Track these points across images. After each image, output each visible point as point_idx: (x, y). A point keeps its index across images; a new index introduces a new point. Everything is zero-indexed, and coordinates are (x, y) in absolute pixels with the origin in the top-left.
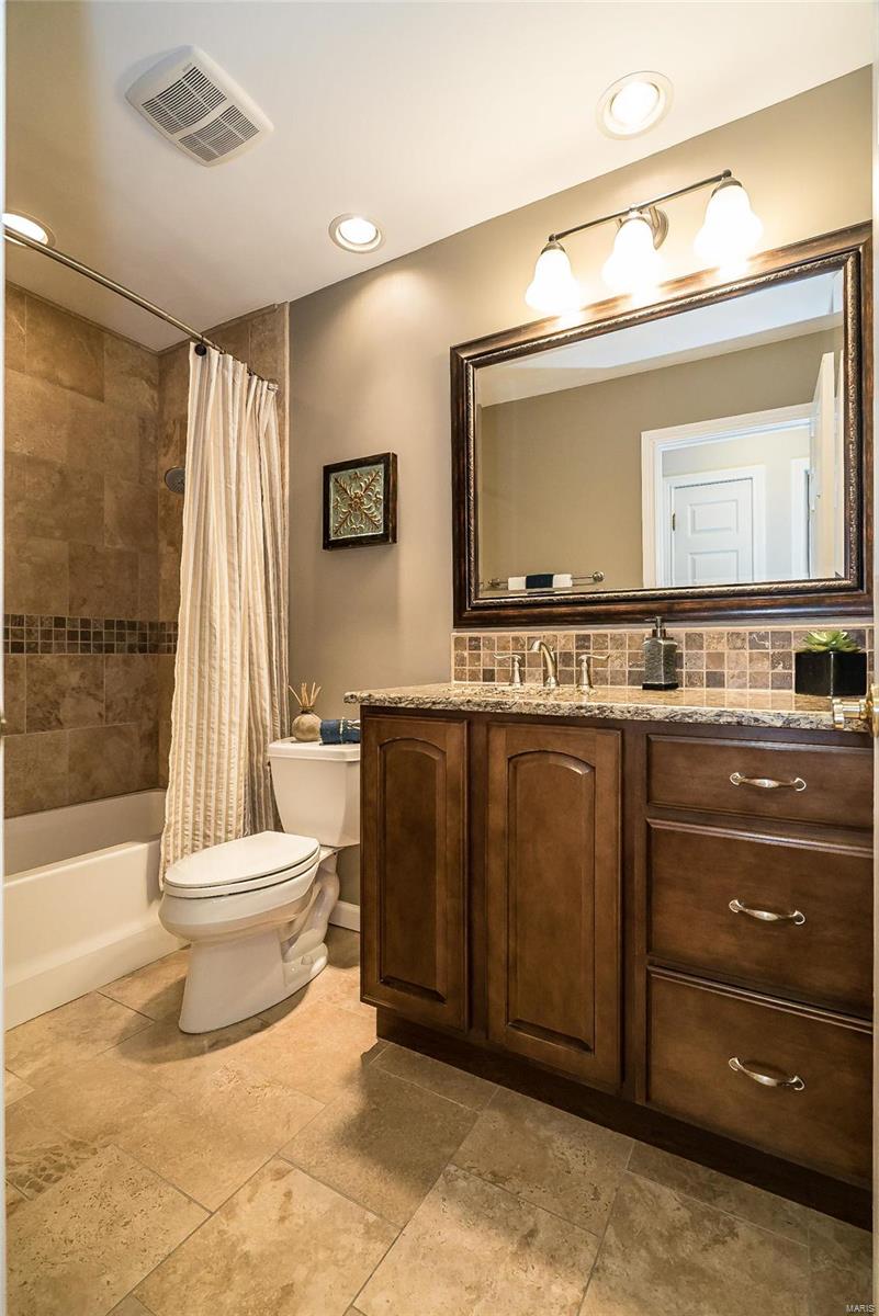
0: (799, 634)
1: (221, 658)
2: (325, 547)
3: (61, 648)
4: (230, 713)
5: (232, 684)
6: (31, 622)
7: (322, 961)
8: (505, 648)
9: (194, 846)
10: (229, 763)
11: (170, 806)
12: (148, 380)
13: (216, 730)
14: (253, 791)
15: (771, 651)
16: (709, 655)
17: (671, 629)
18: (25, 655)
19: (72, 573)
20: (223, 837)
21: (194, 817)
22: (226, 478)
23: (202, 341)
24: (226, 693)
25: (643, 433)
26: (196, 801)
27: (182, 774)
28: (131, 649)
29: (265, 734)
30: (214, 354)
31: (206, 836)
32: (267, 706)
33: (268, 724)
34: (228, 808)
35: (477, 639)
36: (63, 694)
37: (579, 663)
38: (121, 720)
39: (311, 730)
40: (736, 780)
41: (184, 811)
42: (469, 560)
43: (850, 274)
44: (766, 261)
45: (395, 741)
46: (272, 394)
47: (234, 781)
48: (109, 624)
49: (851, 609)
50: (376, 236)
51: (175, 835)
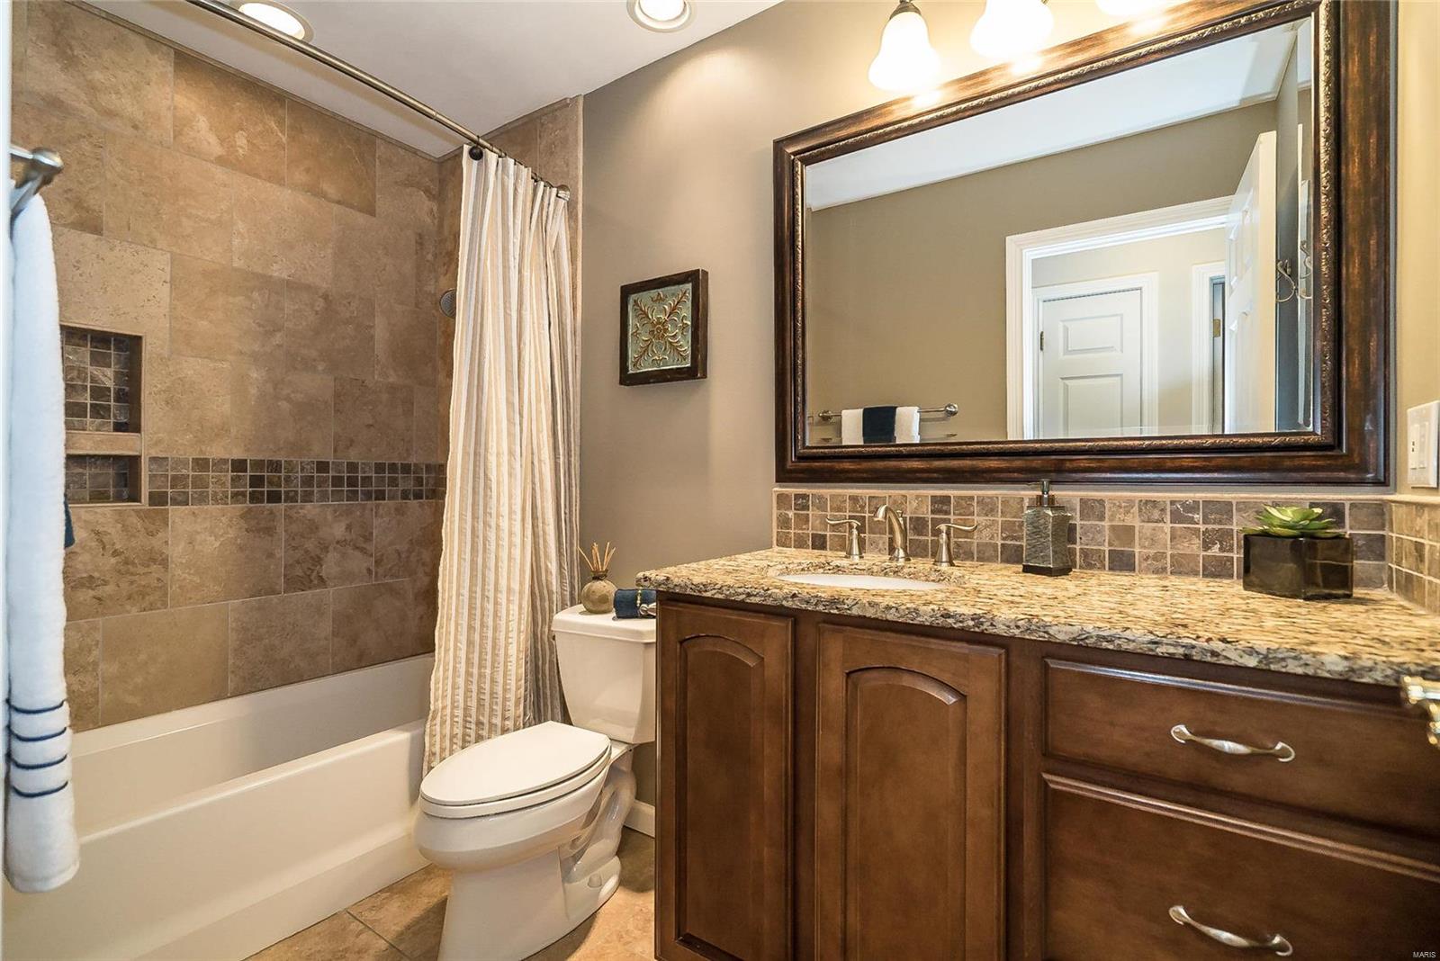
0: (1244, 506)
1: (498, 515)
2: (622, 382)
3: (324, 497)
4: (509, 579)
5: (511, 545)
6: (290, 466)
7: (612, 882)
8: (839, 509)
9: (464, 735)
10: (507, 638)
11: (437, 689)
12: (427, 191)
13: (492, 600)
14: (537, 666)
15: (1202, 527)
16: (1113, 528)
17: (1061, 493)
18: (282, 506)
19: (337, 411)
20: (499, 724)
21: (465, 701)
22: (505, 303)
23: (478, 143)
24: (504, 555)
25: (1007, 238)
26: (468, 682)
27: (452, 649)
28: (405, 496)
29: (551, 601)
30: (491, 157)
31: (479, 724)
32: (553, 567)
33: (554, 589)
34: (505, 690)
35: (805, 497)
36: (326, 549)
37: (937, 533)
38: (392, 576)
39: (604, 599)
40: (1180, 734)
41: (453, 695)
42: (796, 400)
43: (1323, 22)
44: (1193, 14)
45: (699, 637)
46: (562, 203)
47: (513, 659)
48: (380, 468)
49: (1322, 475)
50: (684, 10)
51: (443, 723)
